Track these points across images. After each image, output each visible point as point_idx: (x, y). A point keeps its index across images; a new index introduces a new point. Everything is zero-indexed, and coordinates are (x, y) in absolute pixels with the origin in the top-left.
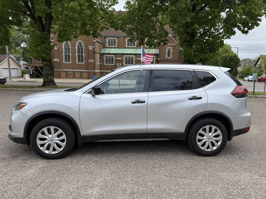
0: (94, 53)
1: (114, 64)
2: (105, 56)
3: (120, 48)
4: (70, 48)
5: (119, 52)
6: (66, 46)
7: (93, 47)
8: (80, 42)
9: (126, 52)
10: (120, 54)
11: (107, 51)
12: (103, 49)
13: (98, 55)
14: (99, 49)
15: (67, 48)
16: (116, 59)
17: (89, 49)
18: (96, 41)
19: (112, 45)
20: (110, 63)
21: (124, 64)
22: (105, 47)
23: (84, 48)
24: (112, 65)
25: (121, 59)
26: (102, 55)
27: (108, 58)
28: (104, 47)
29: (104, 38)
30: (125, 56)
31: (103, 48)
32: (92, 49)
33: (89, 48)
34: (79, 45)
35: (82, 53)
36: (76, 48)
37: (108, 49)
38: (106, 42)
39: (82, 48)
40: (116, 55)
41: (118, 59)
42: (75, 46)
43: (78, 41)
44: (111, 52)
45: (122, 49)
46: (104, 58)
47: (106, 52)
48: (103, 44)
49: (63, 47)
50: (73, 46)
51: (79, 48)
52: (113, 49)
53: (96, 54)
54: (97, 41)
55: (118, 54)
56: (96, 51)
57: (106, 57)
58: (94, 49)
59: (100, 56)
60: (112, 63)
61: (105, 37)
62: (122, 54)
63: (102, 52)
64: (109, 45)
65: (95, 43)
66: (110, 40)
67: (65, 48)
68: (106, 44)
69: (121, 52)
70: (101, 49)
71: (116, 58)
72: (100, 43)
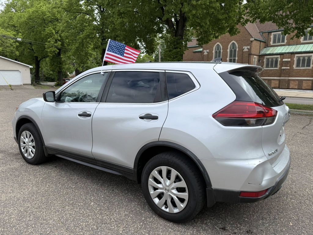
0: (249, 55)
1: (278, 68)
2: (266, 58)
3: (291, 45)
4: (222, 51)
5: (287, 51)
6: (217, 50)
7: (249, 48)
8: (233, 43)
9: (299, 50)
10: (288, 53)
11: (270, 51)
12: (265, 49)
13: (255, 56)
14: (259, 49)
15: (218, 51)
16: (281, 61)
17: (244, 51)
18: (253, 39)
19: (279, 42)
20: (272, 66)
21: (293, 68)
22: (269, 46)
23: (237, 49)
24: (275, 69)
25: (289, 60)
26: (261, 57)
27: (270, 60)
28: (267, 45)
29: (268, 34)
30: (296, 55)
31: (265, 47)
32: (247, 50)
33: (244, 49)
34: (232, 47)
35: (235, 56)
36: (228, 50)
37: (271, 49)
38: (271, 38)
39: (235, 51)
40: (282, 56)
41: (285, 61)
42: (228, 49)
43: (231, 42)
44: (275, 52)
45: (294, 46)
46: (265, 60)
47: (268, 52)
48: (265, 42)
49: (214, 52)
50: (225, 48)
51: (231, 50)
52: (279, 47)
53: (252, 56)
54: (255, 40)
55: (285, 53)
56: (253, 52)
57: (268, 59)
58: (250, 50)
59: (259, 58)
60: (276, 66)
61: (270, 33)
62: (293, 53)
63: (262, 53)
64: (274, 42)
65: (251, 42)
66: (276, 35)
67: (216, 52)
68: (271, 41)
69: (291, 51)
70: (261, 48)
71: (282, 59)
72: (260, 41)
